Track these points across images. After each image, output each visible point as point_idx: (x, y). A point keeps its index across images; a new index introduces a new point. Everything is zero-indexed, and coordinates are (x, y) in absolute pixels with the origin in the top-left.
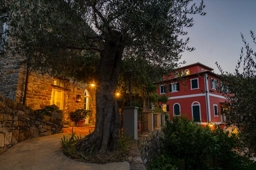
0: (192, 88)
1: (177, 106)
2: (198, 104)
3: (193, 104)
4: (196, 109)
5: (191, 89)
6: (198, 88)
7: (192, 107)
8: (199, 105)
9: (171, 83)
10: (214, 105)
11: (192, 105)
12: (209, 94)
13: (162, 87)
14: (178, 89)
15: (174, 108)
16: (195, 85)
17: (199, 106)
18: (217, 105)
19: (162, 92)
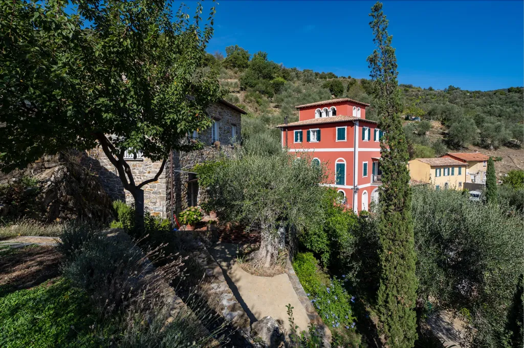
0: (338, 139)
1: (316, 162)
4: (341, 167)
5: (336, 141)
6: (346, 140)
7: (336, 165)
8: (345, 163)
9: (310, 130)
10: (364, 162)
11: (336, 162)
12: (358, 150)
13: (297, 133)
14: (319, 139)
16: (341, 136)
18: (367, 162)
19: (296, 140)
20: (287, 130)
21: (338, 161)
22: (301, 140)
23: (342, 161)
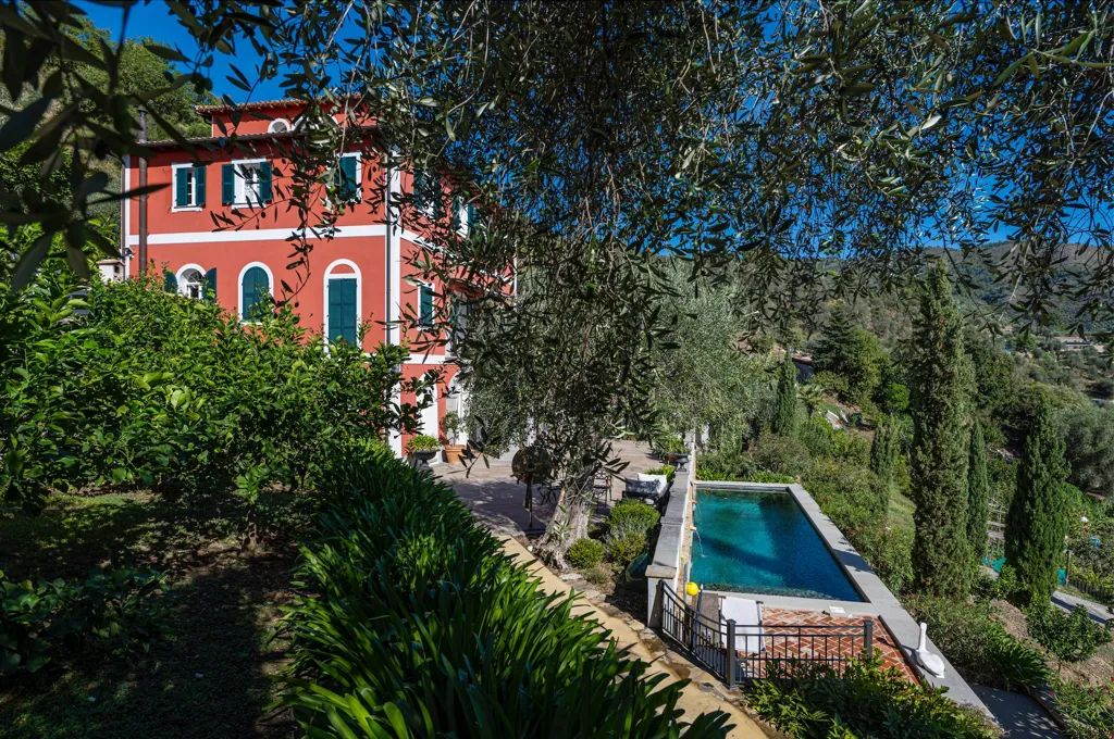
1: (256, 277)
2: (352, 271)
3: (332, 272)
4: (343, 292)
6: (359, 199)
7: (326, 283)
8: (357, 275)
11: (328, 276)
12: (400, 232)
13: (184, 175)
14: (266, 194)
15: (243, 284)
17: (355, 280)
19: (184, 200)
20: (142, 162)
21: (334, 271)
22: (201, 201)
23: (347, 269)
